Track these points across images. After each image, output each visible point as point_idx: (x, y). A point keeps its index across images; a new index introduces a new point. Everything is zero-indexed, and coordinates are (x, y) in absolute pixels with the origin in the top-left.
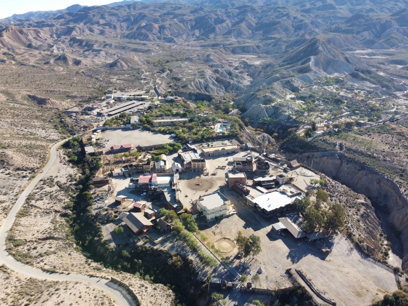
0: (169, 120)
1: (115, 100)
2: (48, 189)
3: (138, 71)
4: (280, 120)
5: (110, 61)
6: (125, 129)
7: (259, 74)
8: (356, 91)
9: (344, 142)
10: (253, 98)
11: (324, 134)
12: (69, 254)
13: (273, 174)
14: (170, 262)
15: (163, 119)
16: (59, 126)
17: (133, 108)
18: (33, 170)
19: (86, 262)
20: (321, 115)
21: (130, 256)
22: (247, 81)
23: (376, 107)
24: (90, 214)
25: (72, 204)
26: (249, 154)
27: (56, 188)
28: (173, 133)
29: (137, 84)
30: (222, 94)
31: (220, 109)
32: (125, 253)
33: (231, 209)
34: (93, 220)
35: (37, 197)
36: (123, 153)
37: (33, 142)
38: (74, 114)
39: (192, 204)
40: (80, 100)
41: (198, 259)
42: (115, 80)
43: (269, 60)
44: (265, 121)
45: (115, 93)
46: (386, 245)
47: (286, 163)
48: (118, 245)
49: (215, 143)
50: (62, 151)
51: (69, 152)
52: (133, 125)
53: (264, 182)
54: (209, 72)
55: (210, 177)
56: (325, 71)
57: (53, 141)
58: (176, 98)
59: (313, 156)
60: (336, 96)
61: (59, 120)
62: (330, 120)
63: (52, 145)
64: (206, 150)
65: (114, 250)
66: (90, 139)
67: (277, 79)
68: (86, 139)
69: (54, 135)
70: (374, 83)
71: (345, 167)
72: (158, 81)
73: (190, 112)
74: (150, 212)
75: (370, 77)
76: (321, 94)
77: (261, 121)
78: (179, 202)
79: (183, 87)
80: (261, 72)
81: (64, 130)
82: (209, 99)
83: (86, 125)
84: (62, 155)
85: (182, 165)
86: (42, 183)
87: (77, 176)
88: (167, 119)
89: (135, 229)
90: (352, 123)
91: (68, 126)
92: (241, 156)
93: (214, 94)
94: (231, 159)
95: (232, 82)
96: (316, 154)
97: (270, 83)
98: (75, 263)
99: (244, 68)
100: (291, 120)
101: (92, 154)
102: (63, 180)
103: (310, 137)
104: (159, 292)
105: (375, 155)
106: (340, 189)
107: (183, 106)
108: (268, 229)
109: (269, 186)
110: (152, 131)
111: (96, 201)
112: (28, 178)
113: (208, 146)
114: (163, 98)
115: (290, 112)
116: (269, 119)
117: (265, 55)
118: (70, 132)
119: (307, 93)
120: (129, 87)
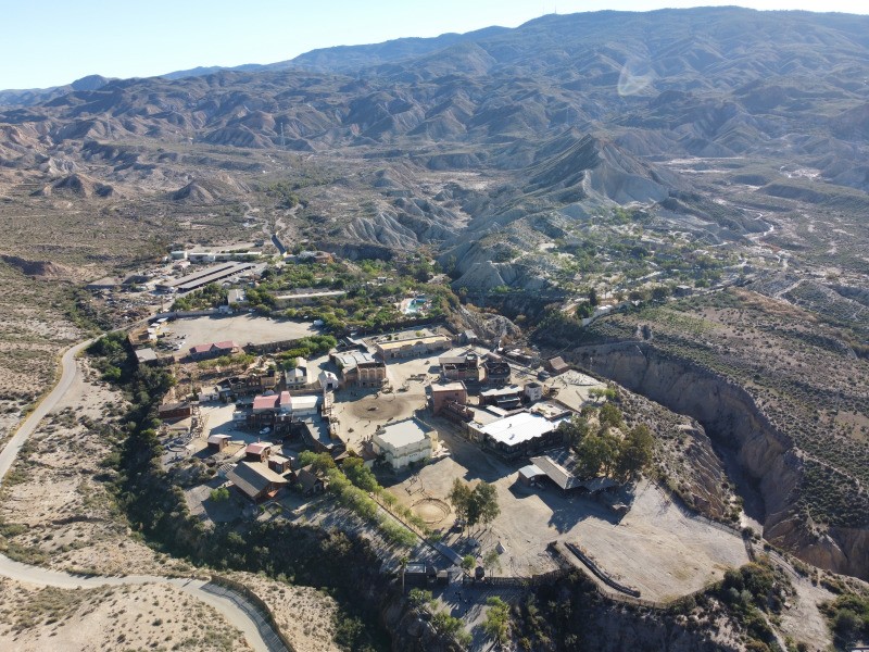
0: (306, 295)
1: (192, 263)
2: (64, 432)
3: (236, 205)
4: (528, 290)
5: (175, 188)
6: (215, 316)
7: (484, 208)
8: (671, 233)
9: (651, 324)
10: (473, 250)
11: (612, 312)
12: (121, 545)
13: (517, 383)
14: (326, 545)
15: (296, 293)
16: (76, 314)
17: (230, 275)
18: (28, 398)
19: (157, 558)
20: (607, 278)
21: (244, 542)
22: (460, 221)
23: (709, 259)
24: (158, 471)
25: (117, 457)
26: (470, 350)
27: (81, 428)
28: (317, 318)
29: (235, 230)
30: (411, 246)
31: (410, 273)
32: (235, 536)
33: (439, 449)
34: (164, 481)
35: (42, 446)
36: (216, 360)
37: (23, 346)
38: (107, 291)
39: (363, 443)
40: (117, 264)
41: (379, 538)
42: (188, 223)
43: (502, 181)
44: (500, 292)
45: (190, 248)
46: (735, 503)
47: (542, 364)
48: (219, 524)
49: (402, 335)
50: (86, 361)
51: (101, 363)
52: (233, 307)
53: (500, 397)
54: (383, 206)
55: (395, 394)
56: (612, 198)
57: (66, 342)
58: (318, 254)
59: (595, 352)
60: (633, 244)
61: (74, 303)
62: (624, 286)
63: (63, 349)
64: (384, 347)
65: (212, 532)
66: (146, 335)
67: (521, 214)
68: (137, 336)
69: (66, 331)
70: (705, 219)
71: (654, 368)
72: (279, 223)
73: (350, 278)
74: (281, 460)
75: (699, 207)
76: (605, 240)
77: (491, 293)
78: (337, 439)
79: (333, 234)
80: (487, 203)
81: (86, 322)
82: (387, 255)
83: (134, 310)
84: (87, 367)
85: (339, 375)
86: (50, 420)
87: (124, 406)
88: (303, 293)
89: (253, 491)
90: (665, 289)
91: (95, 314)
92: (455, 354)
93: (396, 247)
94: (435, 361)
95: (430, 222)
96: (600, 348)
97: (505, 223)
98: (133, 560)
99: (454, 197)
101: (152, 363)
102: (95, 414)
103: (586, 316)
104: (306, 599)
105: (708, 343)
106: (645, 407)
107: (335, 269)
108: (513, 478)
109: (512, 405)
110: (274, 317)
111: (167, 448)
112: (18, 414)
113: (390, 338)
114: (291, 255)
115: (548, 275)
116: (506, 288)
117: (494, 171)
118: (100, 324)
119: (579, 240)
120: (218, 238)
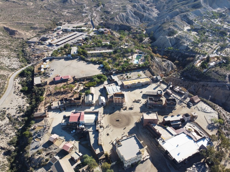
0: (98, 52)
1: (63, 31)
3: (82, 5)
4: (180, 50)
6: (67, 59)
7: (163, 8)
10: (160, 29)
11: (215, 65)
15: (95, 50)
16: (21, 55)
17: (74, 38)
20: (211, 46)
22: (155, 13)
26: (159, 86)
28: (101, 63)
29: (79, 17)
30: (138, 24)
31: (137, 38)
38: (33, 44)
39: (112, 144)
40: (40, 31)
42: (65, 13)
44: (169, 49)
45: (64, 24)
51: (23, 82)
52: (72, 56)
53: (172, 121)
54: (129, 7)
55: (128, 111)
57: (13, 70)
58: (105, 30)
61: (22, 49)
63: (11, 74)
64: (125, 83)
66: (40, 69)
67: (177, 14)
68: (38, 68)
69: (15, 63)
72: (94, 14)
73: (115, 44)
76: (209, 26)
77: (166, 49)
79: (111, 19)
80: (165, 6)
81: (23, 59)
82: (129, 29)
83: (40, 54)
84: (17, 84)
85: (106, 98)
88: (97, 50)
91: (27, 55)
92: (152, 88)
93: (132, 25)
95: (145, 14)
97: (172, 17)
99: (153, 3)
100: (189, 50)
101: (38, 85)
103: (205, 68)
107: (110, 37)
110: (87, 61)
111: (34, 139)
113: (127, 77)
114: (96, 29)
115: (188, 43)
116: (172, 48)
118: (27, 60)
119: (199, 26)
120: (74, 20)
